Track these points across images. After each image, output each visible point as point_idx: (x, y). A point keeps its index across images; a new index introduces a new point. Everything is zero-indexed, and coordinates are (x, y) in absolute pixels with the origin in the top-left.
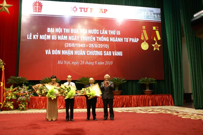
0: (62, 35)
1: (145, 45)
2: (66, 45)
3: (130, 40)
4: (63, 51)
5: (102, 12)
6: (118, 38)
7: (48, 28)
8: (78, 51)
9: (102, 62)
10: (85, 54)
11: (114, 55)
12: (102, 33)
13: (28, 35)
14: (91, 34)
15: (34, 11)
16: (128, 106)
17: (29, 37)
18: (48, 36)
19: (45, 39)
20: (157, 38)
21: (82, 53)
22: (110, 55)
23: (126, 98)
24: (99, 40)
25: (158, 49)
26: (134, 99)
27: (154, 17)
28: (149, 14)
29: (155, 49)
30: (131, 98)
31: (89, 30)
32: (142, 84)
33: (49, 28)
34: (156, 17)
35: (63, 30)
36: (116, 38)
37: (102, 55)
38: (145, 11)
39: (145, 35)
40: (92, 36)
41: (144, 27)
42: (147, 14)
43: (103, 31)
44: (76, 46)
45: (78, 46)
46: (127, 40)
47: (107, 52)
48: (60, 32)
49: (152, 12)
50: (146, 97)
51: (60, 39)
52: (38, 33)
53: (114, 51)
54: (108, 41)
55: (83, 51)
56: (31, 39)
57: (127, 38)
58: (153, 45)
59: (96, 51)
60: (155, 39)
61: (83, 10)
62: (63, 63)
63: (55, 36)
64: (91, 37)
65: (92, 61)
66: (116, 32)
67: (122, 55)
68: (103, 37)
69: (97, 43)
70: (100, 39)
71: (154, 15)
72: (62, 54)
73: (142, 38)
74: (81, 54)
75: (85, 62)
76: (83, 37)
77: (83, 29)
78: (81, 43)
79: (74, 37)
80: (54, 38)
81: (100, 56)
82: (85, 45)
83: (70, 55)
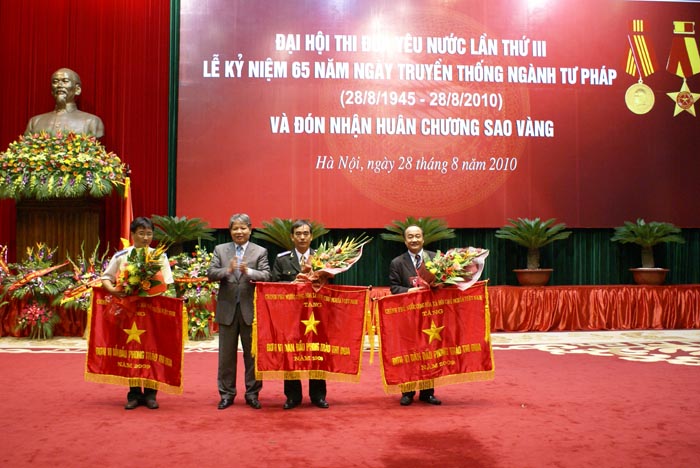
0: (331, 61)
1: (641, 94)
2: (346, 98)
3: (584, 77)
4: (332, 119)
6: (539, 69)
7: (278, 36)
8: (388, 120)
9: (479, 159)
10: (414, 132)
11: (521, 134)
12: (477, 49)
13: (206, 63)
14: (438, 56)
16: (575, 324)
17: (209, 71)
18: (277, 64)
19: (268, 75)
20: (687, 68)
21: (406, 126)
22: (510, 134)
23: (567, 296)
24: (467, 79)
25: (692, 110)
26: (596, 299)
29: (678, 110)
30: (584, 296)
31: (429, 39)
32: (628, 243)
33: (283, 36)
35: (333, 43)
36: (532, 70)
37: (477, 133)
39: (641, 57)
40: (442, 63)
41: (638, 25)
43: (482, 42)
44: (382, 99)
45: (389, 99)
46: (570, 75)
47: (498, 122)
48: (322, 48)
50: (643, 294)
51: (323, 76)
52: (240, 56)
53: (523, 117)
54: (501, 80)
55: (408, 121)
56: (218, 75)
57: (572, 67)
58: (673, 96)
59: (457, 121)
60: (680, 72)
62: (336, 165)
63: (304, 64)
64: (437, 65)
65: (440, 158)
66: (530, 45)
67: (552, 134)
68: (483, 65)
69: (459, 87)
70: (472, 73)
72: (332, 131)
73: (631, 69)
74: (401, 130)
75: (414, 163)
76: (408, 66)
77: (408, 37)
78: (401, 89)
79: (372, 67)
80: (300, 70)
81: (471, 137)
82: (416, 96)
83: (360, 136)
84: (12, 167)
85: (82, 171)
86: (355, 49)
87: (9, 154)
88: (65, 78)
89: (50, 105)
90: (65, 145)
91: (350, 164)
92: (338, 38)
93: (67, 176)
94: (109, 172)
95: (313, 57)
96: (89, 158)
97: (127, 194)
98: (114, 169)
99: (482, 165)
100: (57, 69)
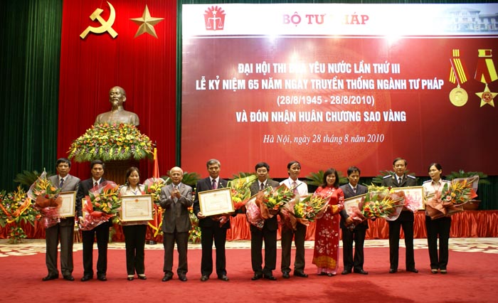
0: (271, 79)
1: (459, 94)
2: (280, 100)
3: (423, 85)
4: (273, 113)
5: (358, 23)
6: (396, 81)
7: (240, 65)
8: (306, 113)
9: (361, 136)
10: (322, 120)
11: (386, 120)
12: (358, 70)
13: (197, 82)
14: (335, 74)
15: (207, 29)
16: (423, 235)
17: (200, 86)
18: (239, 81)
19: (234, 88)
20: (488, 77)
21: (318, 117)
22: (379, 120)
23: (417, 217)
24: (352, 88)
25: (492, 103)
27: (483, 26)
28: (470, 20)
29: (483, 103)
31: (329, 65)
33: (242, 65)
34: (486, 25)
35: (272, 68)
36: (392, 81)
37: (360, 120)
38: (459, 12)
39: (459, 71)
40: (337, 79)
41: (456, 53)
42: (463, 19)
43: (361, 65)
44: (302, 101)
45: (306, 101)
46: (415, 84)
47: (372, 113)
48: (266, 72)
49: (477, 14)
50: (465, 216)
51: (266, 88)
52: (218, 77)
53: (387, 110)
54: (373, 88)
55: (318, 113)
56: (205, 89)
57: (416, 79)
58: (480, 94)
59: (347, 113)
60: (483, 80)
61: (313, 20)
62: (275, 140)
63: (255, 81)
64: (335, 80)
65: (337, 135)
66: (390, 67)
67: (405, 120)
68: (362, 79)
69: (348, 93)
70: (355, 84)
71: (482, 21)
72: (273, 120)
73: (452, 79)
74: (314, 119)
75: (322, 138)
76: (317, 81)
77: (317, 63)
78: (313, 94)
79: (296, 82)
80: (253, 85)
81: (356, 123)
82: (322, 98)
83: (290, 123)
84: (89, 143)
85: (129, 145)
86: (285, 71)
87: (86, 136)
88: (117, 92)
89: (109, 107)
90: (118, 130)
91: (284, 140)
92: (275, 65)
93: (120, 148)
94: (143, 146)
95: (260, 77)
96: (132, 137)
97: (155, 158)
98: (146, 144)
99: (363, 139)
100: (113, 87)
